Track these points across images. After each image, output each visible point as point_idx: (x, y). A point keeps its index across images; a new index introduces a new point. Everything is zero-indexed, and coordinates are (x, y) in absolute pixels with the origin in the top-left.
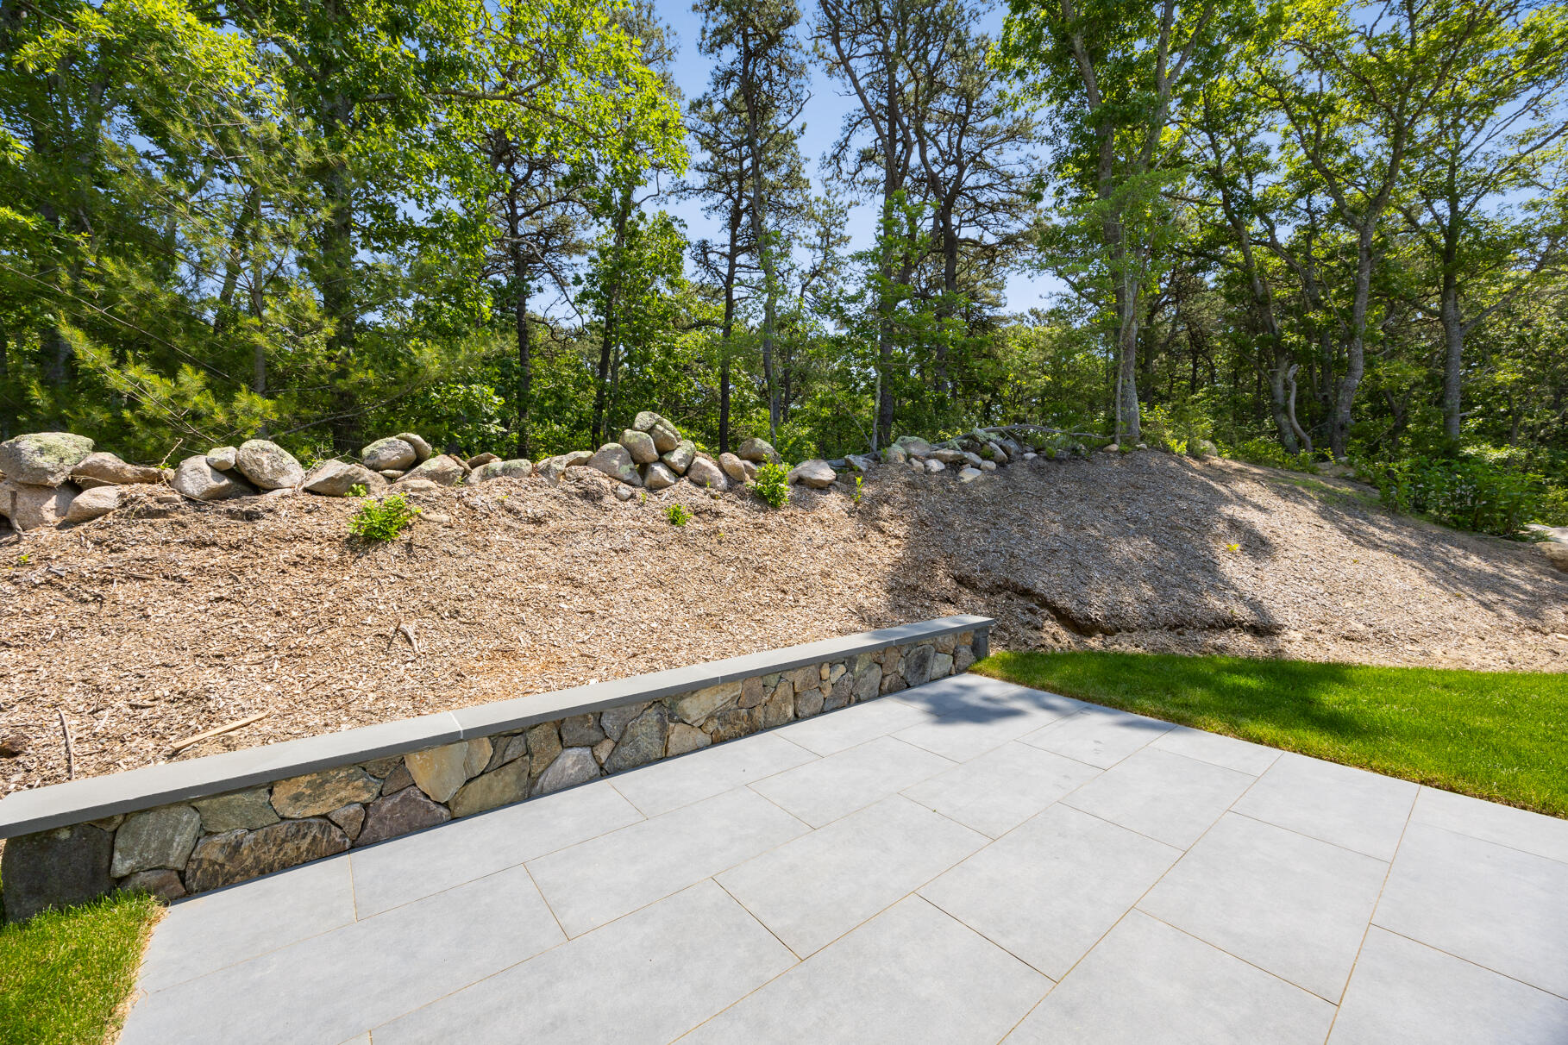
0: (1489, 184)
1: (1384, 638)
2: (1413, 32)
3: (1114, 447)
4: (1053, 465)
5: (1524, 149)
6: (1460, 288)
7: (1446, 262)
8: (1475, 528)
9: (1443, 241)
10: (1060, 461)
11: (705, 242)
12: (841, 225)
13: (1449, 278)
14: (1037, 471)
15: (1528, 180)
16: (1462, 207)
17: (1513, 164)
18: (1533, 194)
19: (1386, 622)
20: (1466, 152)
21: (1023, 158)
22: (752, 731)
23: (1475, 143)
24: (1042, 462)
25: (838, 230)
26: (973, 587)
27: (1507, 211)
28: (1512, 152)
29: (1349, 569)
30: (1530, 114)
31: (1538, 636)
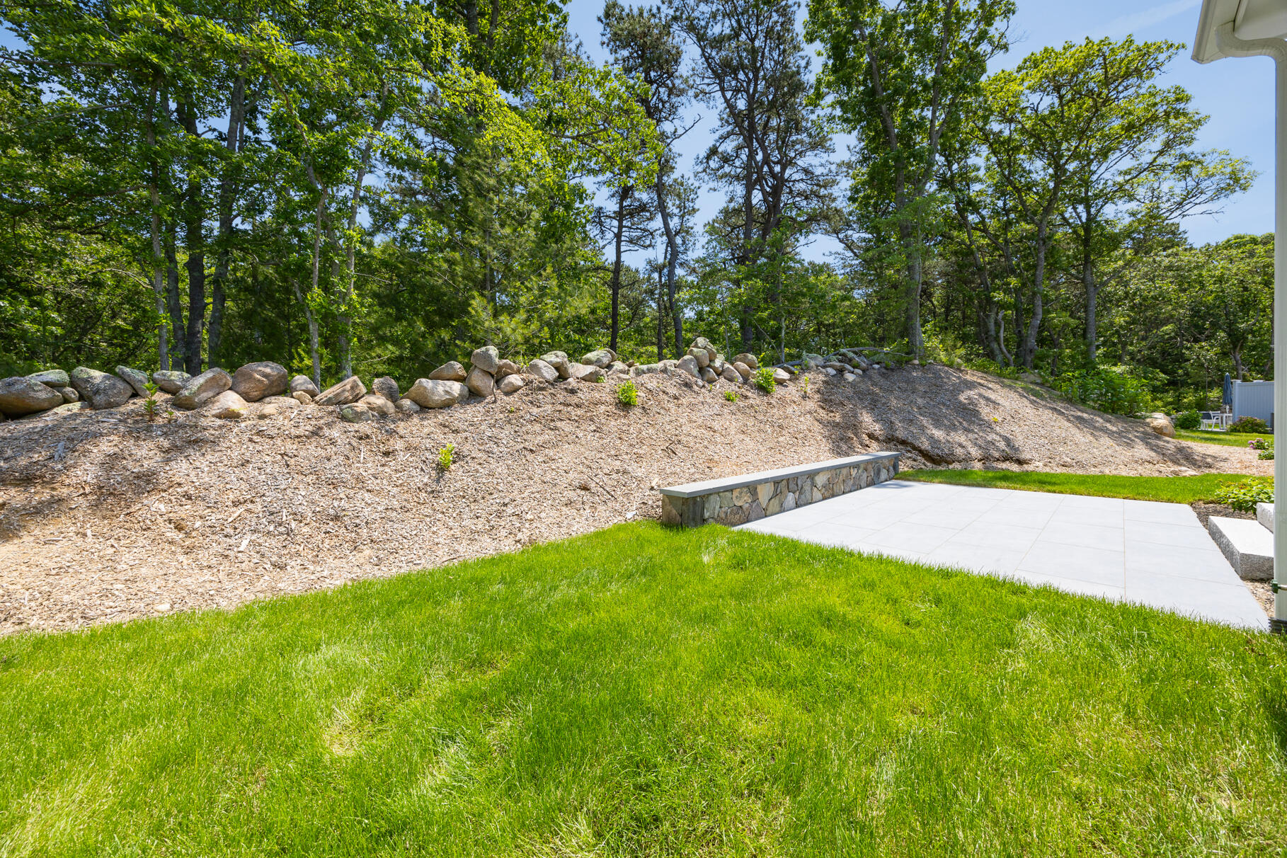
0: (1108, 199)
1: (1080, 464)
2: (1062, 107)
3: (916, 362)
4: (890, 373)
5: (1128, 177)
6: (1093, 264)
7: (1085, 246)
8: (1114, 411)
9: (1083, 233)
10: (892, 370)
11: (601, 208)
12: (693, 201)
13: (1087, 257)
14: (883, 375)
15: (1131, 198)
16: (1093, 211)
17: (1121, 188)
18: (1133, 206)
19: (1080, 458)
20: (1094, 177)
21: (824, 162)
22: (833, 496)
23: (1099, 172)
24: (884, 370)
25: (691, 205)
26: (877, 439)
27: (1119, 215)
28: (1120, 179)
29: (1058, 431)
30: (1130, 156)
31: (1151, 465)
